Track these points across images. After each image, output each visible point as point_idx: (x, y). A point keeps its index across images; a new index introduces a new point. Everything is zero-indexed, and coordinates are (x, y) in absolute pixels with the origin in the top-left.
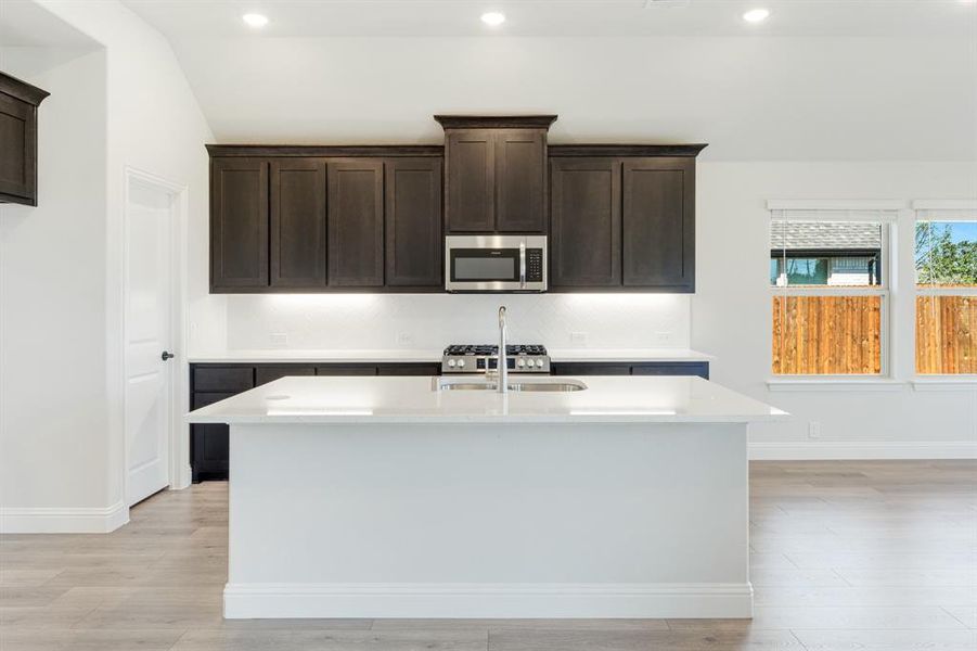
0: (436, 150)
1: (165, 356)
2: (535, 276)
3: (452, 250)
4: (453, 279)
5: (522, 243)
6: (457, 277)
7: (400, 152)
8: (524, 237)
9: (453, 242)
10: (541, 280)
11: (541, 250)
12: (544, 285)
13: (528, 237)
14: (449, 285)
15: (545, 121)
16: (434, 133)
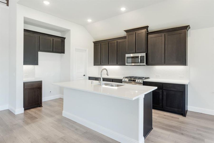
0: (125, 37)
1: (84, 75)
2: (143, 62)
3: (127, 57)
4: (127, 63)
6: (128, 62)
7: (120, 38)
8: (140, 54)
9: (127, 55)
10: (144, 63)
11: (144, 56)
13: (141, 53)
14: (126, 64)
16: (124, 34)
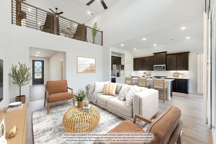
0: (153, 56)
5: (162, 65)
7: (150, 57)
9: (155, 66)
11: (165, 66)
12: (165, 70)
14: (154, 70)
15: (166, 52)
